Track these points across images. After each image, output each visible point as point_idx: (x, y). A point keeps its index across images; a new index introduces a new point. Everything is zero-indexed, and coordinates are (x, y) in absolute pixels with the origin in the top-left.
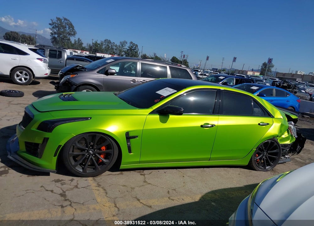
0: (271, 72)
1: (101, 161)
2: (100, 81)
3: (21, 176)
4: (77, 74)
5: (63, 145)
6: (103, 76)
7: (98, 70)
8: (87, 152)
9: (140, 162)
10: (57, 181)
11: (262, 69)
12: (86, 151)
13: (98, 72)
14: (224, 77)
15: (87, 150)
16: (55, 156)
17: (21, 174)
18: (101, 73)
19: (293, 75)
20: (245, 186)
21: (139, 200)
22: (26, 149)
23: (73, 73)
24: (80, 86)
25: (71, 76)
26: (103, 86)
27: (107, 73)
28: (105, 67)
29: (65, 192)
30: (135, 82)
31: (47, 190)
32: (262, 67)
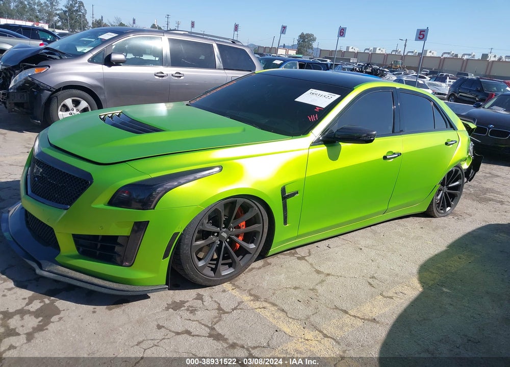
0: (312, 48)
1: (238, 245)
2: (98, 80)
3: (94, 312)
4: (49, 67)
5: (181, 231)
6: (101, 69)
7: (90, 56)
8: (217, 236)
9: (298, 237)
10: (176, 306)
11: (299, 43)
12: (216, 234)
13: (92, 61)
14: (282, 62)
15: (218, 233)
16: (165, 256)
17: (91, 308)
18: (97, 63)
19: (343, 53)
20: (448, 247)
21: (346, 312)
22: (78, 249)
23: (39, 65)
24: (59, 90)
25: (35, 71)
26: (103, 87)
27: (108, 62)
28: (104, 50)
29: (213, 329)
30: (163, 77)
31: (178, 334)
32: (299, 41)
